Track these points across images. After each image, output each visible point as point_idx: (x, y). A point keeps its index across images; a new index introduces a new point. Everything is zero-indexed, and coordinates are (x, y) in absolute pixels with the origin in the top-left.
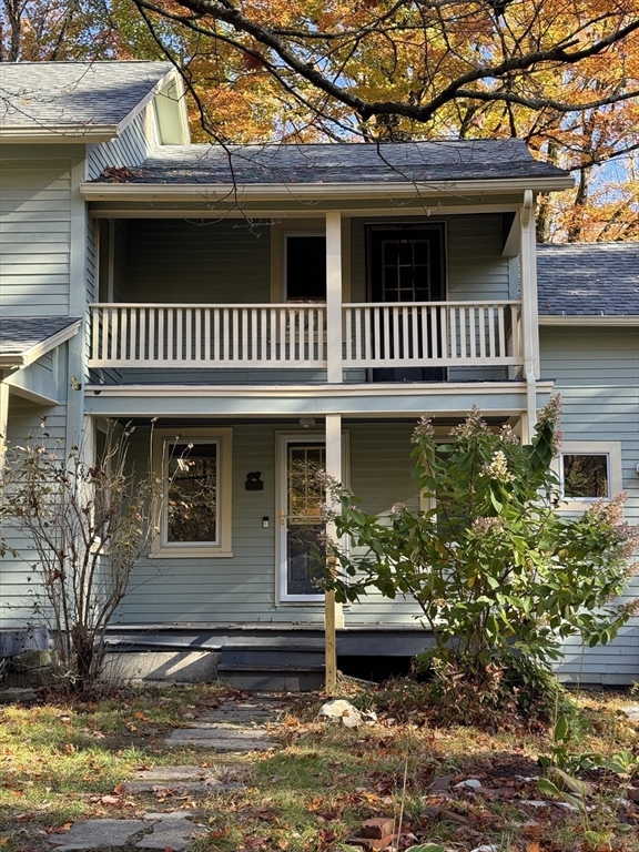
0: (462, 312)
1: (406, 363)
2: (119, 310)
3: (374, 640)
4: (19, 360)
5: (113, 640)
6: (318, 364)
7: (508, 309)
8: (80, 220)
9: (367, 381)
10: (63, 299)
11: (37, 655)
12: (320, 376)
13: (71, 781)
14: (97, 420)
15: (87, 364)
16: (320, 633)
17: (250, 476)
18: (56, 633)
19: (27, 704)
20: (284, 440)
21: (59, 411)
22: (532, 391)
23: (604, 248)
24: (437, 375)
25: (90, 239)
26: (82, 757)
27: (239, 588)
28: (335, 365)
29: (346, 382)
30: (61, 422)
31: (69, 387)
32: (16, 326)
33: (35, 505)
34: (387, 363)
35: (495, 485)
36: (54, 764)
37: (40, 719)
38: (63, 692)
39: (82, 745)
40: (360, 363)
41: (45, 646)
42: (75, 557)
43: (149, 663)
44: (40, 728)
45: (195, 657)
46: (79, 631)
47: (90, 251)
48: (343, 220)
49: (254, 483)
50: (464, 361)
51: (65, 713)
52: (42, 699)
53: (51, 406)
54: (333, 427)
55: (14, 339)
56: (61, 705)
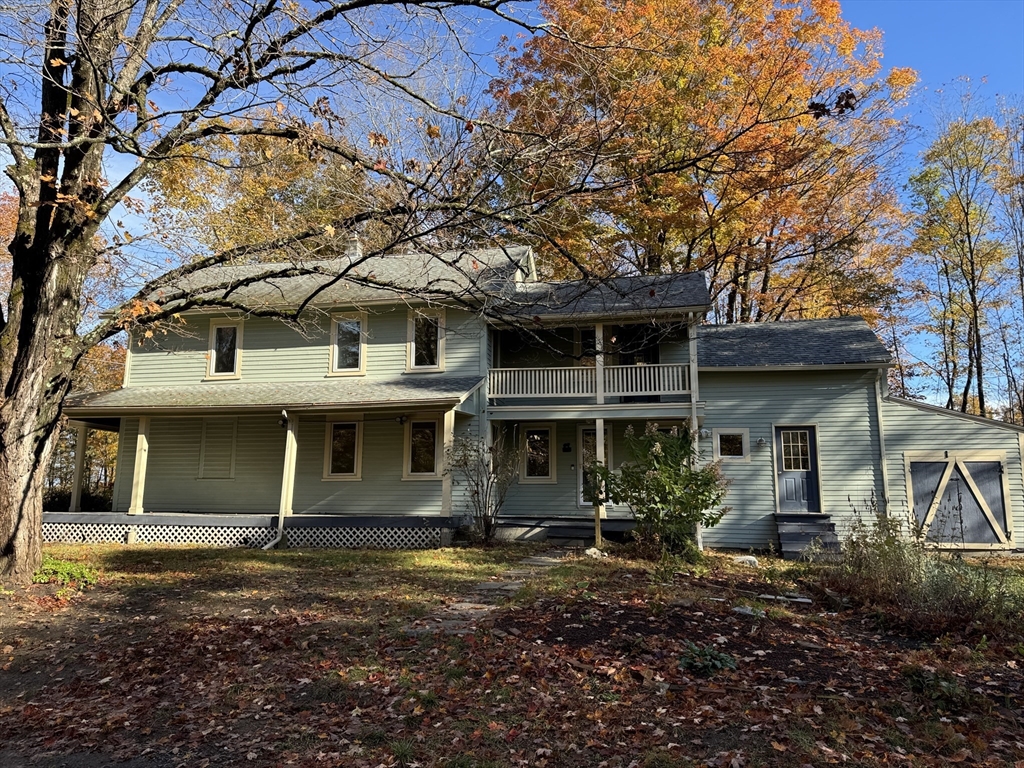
0: (666, 369)
1: (639, 393)
2: (502, 372)
3: (616, 524)
4: (459, 401)
5: (500, 522)
6: (592, 395)
7: (683, 368)
8: (484, 333)
9: (621, 403)
10: (477, 368)
11: (468, 527)
12: (594, 401)
13: (480, 572)
14: (492, 421)
15: (488, 396)
16: (593, 520)
17: (565, 445)
18: (476, 518)
19: (464, 547)
20: (581, 428)
21: (476, 418)
22: (694, 407)
23: (748, 326)
24: (655, 399)
25: (489, 340)
26: (485, 566)
27: (560, 499)
28: (600, 396)
29: (605, 404)
30: (477, 423)
31: (480, 409)
32: (457, 382)
33: (466, 464)
34: (630, 394)
35: (656, 457)
36: (475, 567)
37: (469, 552)
38: (479, 543)
39: (486, 561)
40: (612, 394)
41: (472, 523)
42: (483, 485)
43: (519, 532)
44: (469, 555)
45: (538, 530)
46: (486, 518)
47: (489, 345)
48: (604, 327)
49: (567, 449)
50: (667, 393)
51: (481, 551)
52: (471, 545)
53: (474, 416)
54: (600, 424)
55: (457, 391)
56: (478, 548)
